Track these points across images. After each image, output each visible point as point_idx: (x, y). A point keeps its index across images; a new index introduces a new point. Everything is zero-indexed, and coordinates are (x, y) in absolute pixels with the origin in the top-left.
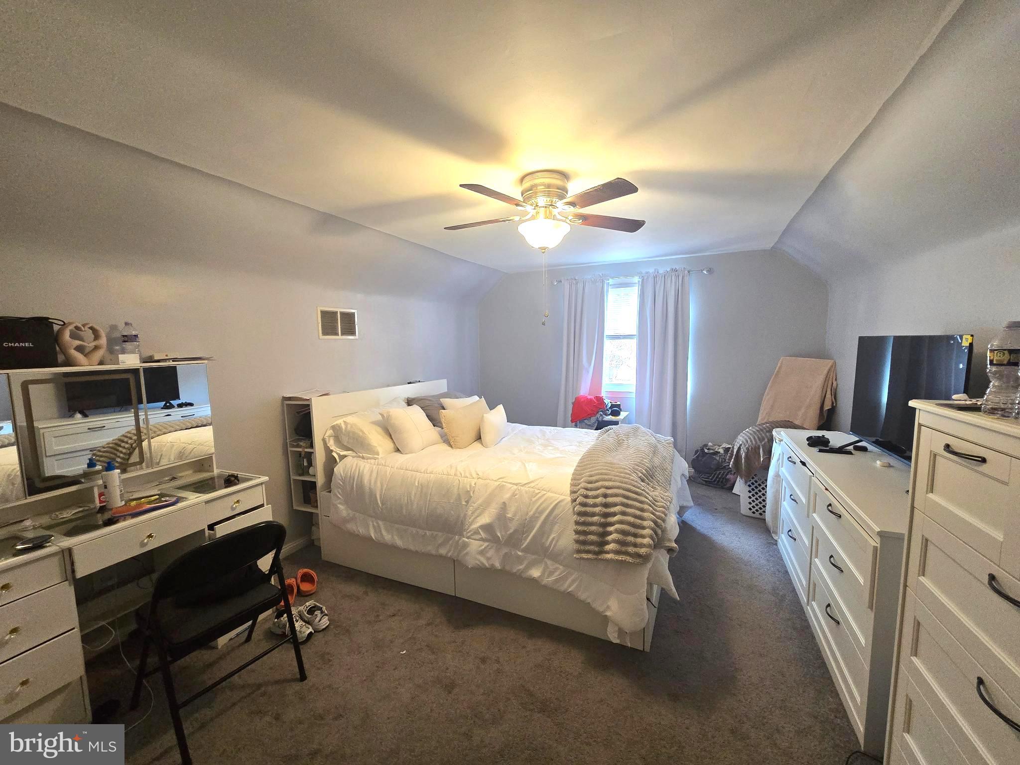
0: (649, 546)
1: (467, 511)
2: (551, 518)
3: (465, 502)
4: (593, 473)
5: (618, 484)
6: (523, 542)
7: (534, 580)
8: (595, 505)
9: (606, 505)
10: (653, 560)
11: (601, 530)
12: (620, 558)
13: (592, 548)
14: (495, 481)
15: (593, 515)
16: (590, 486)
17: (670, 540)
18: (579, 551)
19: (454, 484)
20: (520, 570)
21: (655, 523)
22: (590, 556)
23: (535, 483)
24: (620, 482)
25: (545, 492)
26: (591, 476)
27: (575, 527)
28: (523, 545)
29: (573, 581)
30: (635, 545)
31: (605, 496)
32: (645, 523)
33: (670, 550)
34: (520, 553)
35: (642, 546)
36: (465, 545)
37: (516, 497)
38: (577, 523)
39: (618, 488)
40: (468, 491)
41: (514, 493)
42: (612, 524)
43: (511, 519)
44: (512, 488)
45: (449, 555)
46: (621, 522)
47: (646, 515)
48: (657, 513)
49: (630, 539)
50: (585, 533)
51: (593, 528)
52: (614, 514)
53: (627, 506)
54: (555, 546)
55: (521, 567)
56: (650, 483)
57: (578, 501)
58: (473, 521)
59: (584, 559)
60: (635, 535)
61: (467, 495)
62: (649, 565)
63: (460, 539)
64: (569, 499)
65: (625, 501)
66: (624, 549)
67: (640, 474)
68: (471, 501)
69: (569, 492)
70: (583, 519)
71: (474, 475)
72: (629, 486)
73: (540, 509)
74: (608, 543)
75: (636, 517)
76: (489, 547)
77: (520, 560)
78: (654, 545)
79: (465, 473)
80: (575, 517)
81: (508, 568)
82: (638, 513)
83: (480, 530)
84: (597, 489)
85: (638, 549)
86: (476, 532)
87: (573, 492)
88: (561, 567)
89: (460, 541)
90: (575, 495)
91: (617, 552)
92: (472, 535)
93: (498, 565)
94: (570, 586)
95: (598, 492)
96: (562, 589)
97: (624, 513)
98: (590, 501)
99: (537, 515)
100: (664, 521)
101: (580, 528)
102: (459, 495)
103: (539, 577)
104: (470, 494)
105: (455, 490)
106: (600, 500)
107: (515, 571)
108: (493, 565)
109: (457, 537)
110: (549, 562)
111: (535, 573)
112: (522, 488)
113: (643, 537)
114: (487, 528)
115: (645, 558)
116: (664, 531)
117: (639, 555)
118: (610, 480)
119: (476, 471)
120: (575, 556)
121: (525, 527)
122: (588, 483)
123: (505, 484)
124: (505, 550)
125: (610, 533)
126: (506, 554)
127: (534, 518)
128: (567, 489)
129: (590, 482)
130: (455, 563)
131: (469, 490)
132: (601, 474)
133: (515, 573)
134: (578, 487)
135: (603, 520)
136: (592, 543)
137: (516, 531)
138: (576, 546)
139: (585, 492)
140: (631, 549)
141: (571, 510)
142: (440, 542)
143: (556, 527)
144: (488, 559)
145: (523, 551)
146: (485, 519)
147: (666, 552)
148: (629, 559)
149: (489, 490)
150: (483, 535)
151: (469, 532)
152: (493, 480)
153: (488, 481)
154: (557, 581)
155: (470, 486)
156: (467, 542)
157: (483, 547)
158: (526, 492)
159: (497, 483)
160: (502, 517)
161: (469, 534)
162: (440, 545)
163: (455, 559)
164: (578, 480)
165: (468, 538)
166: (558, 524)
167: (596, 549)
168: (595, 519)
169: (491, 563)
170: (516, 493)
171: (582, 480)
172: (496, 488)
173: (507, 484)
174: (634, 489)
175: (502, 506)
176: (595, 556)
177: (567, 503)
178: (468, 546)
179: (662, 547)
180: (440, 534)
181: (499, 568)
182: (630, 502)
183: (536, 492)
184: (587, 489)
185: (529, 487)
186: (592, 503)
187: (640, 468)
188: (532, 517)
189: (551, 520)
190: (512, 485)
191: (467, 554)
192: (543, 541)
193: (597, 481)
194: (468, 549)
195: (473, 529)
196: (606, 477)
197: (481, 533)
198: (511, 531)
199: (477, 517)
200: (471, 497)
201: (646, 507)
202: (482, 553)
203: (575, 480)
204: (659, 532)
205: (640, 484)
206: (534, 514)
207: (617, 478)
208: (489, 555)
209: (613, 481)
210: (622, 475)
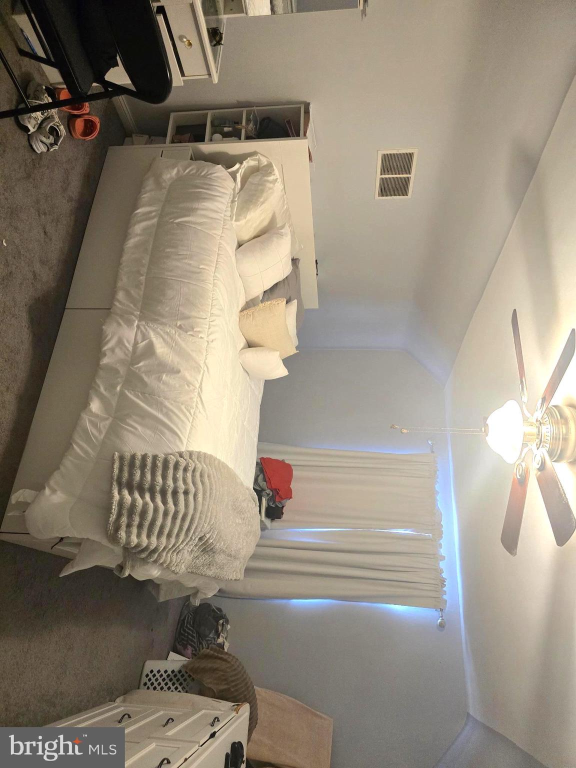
0: (128, 542)
1: (170, 326)
2: (160, 427)
3: (180, 325)
4: (212, 479)
5: (200, 508)
6: (132, 392)
7: (86, 404)
8: (175, 480)
9: (175, 493)
10: (111, 547)
11: (147, 486)
12: (115, 507)
13: (126, 475)
14: (205, 362)
15: (164, 477)
16: (198, 474)
17: (133, 567)
18: (122, 458)
19: (201, 313)
20: (99, 387)
21: (155, 550)
22: (116, 471)
23: (201, 410)
24: (201, 511)
25: (191, 422)
26: (209, 476)
27: (150, 455)
28: (128, 391)
29: (86, 452)
30: (129, 526)
31: (186, 493)
32: (154, 539)
33: (121, 568)
34: (118, 389)
35: (129, 534)
36: (129, 323)
37: (186, 386)
38: (155, 458)
39: (195, 509)
40: (193, 328)
41: (190, 383)
42: (153, 499)
43: (159, 379)
44: (196, 382)
45: (117, 304)
46: (156, 510)
47: (164, 539)
48: (164, 554)
49: (137, 520)
50: (143, 466)
51: (148, 477)
52: (165, 502)
53: (175, 518)
54: (127, 430)
55: (102, 389)
56: (197, 548)
57: (180, 459)
58: (158, 333)
59: (113, 464)
60: (140, 526)
61: (187, 327)
62: (105, 542)
63: (135, 316)
64: (183, 449)
65: (180, 516)
66: (125, 512)
67: (208, 536)
68: (182, 332)
69: (191, 449)
70: (160, 465)
71: (211, 337)
72: (196, 522)
73: (171, 414)
74: (131, 493)
75: (162, 527)
76: (127, 351)
77: (111, 387)
78: (128, 548)
79: (214, 326)
80: (161, 456)
81: (101, 373)
82: (166, 531)
83: (147, 341)
84: (194, 483)
85: (125, 529)
86: (145, 337)
87: (191, 454)
88: (102, 437)
89: (134, 318)
90: (187, 457)
91: (121, 504)
92: (142, 331)
93: (105, 361)
94: (80, 447)
95: (191, 485)
96: (77, 438)
97: (166, 514)
98: (180, 474)
99: (165, 410)
100: (155, 562)
101: (149, 461)
102: (188, 318)
103: (91, 411)
104: (190, 331)
105: (193, 314)
106: (181, 487)
107: (98, 381)
108: (105, 355)
109: (139, 313)
110: (108, 422)
111: (95, 406)
112: (196, 394)
113: (139, 535)
114: (150, 350)
115: (114, 538)
116: (145, 561)
117: (117, 528)
118: (204, 498)
119: (215, 339)
120: (116, 453)
121: (149, 395)
122: (201, 473)
123: (202, 373)
124: (122, 370)
125: (142, 497)
126: (117, 372)
127: (160, 406)
128: (195, 447)
129: (201, 476)
130: (107, 311)
131: (195, 330)
132: (211, 489)
133: (95, 382)
134: (196, 460)
135: (158, 488)
136: (131, 474)
137: (145, 384)
138: (128, 455)
139: (191, 469)
140: (124, 520)
141: (170, 451)
142: (132, 292)
143: (149, 432)
144: (112, 350)
145: (121, 391)
146: (160, 348)
147: (119, 563)
148: (113, 517)
149: (194, 355)
150: (142, 345)
151: (145, 328)
152: (206, 359)
153: (205, 354)
154: (86, 431)
155: (199, 332)
156: (133, 325)
157: (127, 344)
158: (191, 398)
159: (202, 363)
160: (163, 368)
161: (142, 328)
162: (128, 293)
163: (111, 310)
164: (204, 462)
165: (138, 327)
166: (153, 435)
167: (124, 480)
168: (159, 479)
169: (107, 353)
170: (191, 386)
171: (205, 466)
172: (196, 363)
173: (201, 376)
174: (193, 527)
175: (175, 369)
176: (115, 478)
177: (178, 447)
178: (128, 326)
179: (125, 558)
180: (142, 293)
181: (101, 363)
182: (178, 522)
183: (191, 411)
184: (194, 471)
185: (197, 402)
186: (178, 476)
187: (214, 536)
188: (162, 403)
189: (159, 426)
190: (199, 382)
191: (119, 324)
192: (134, 417)
193: (203, 483)
194: (126, 326)
195: (149, 333)
196: (208, 495)
197: (144, 343)
198: (146, 379)
199: (164, 339)
200: (186, 332)
201: (173, 540)
202: (120, 342)
203: (205, 457)
204: (143, 555)
205: (198, 535)
206: (165, 407)
207: (206, 507)
208: (117, 350)
209: (203, 503)
210: (209, 514)
